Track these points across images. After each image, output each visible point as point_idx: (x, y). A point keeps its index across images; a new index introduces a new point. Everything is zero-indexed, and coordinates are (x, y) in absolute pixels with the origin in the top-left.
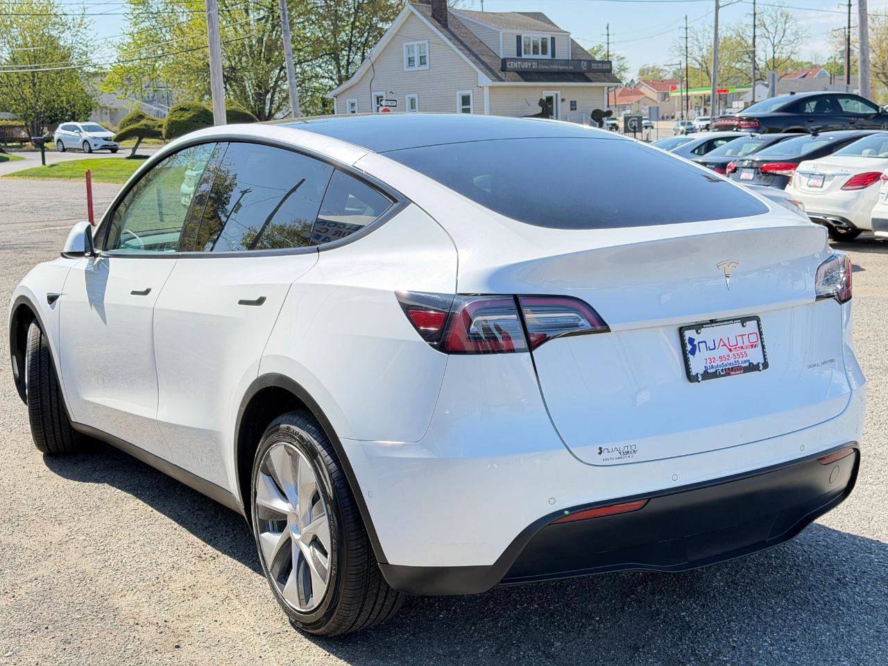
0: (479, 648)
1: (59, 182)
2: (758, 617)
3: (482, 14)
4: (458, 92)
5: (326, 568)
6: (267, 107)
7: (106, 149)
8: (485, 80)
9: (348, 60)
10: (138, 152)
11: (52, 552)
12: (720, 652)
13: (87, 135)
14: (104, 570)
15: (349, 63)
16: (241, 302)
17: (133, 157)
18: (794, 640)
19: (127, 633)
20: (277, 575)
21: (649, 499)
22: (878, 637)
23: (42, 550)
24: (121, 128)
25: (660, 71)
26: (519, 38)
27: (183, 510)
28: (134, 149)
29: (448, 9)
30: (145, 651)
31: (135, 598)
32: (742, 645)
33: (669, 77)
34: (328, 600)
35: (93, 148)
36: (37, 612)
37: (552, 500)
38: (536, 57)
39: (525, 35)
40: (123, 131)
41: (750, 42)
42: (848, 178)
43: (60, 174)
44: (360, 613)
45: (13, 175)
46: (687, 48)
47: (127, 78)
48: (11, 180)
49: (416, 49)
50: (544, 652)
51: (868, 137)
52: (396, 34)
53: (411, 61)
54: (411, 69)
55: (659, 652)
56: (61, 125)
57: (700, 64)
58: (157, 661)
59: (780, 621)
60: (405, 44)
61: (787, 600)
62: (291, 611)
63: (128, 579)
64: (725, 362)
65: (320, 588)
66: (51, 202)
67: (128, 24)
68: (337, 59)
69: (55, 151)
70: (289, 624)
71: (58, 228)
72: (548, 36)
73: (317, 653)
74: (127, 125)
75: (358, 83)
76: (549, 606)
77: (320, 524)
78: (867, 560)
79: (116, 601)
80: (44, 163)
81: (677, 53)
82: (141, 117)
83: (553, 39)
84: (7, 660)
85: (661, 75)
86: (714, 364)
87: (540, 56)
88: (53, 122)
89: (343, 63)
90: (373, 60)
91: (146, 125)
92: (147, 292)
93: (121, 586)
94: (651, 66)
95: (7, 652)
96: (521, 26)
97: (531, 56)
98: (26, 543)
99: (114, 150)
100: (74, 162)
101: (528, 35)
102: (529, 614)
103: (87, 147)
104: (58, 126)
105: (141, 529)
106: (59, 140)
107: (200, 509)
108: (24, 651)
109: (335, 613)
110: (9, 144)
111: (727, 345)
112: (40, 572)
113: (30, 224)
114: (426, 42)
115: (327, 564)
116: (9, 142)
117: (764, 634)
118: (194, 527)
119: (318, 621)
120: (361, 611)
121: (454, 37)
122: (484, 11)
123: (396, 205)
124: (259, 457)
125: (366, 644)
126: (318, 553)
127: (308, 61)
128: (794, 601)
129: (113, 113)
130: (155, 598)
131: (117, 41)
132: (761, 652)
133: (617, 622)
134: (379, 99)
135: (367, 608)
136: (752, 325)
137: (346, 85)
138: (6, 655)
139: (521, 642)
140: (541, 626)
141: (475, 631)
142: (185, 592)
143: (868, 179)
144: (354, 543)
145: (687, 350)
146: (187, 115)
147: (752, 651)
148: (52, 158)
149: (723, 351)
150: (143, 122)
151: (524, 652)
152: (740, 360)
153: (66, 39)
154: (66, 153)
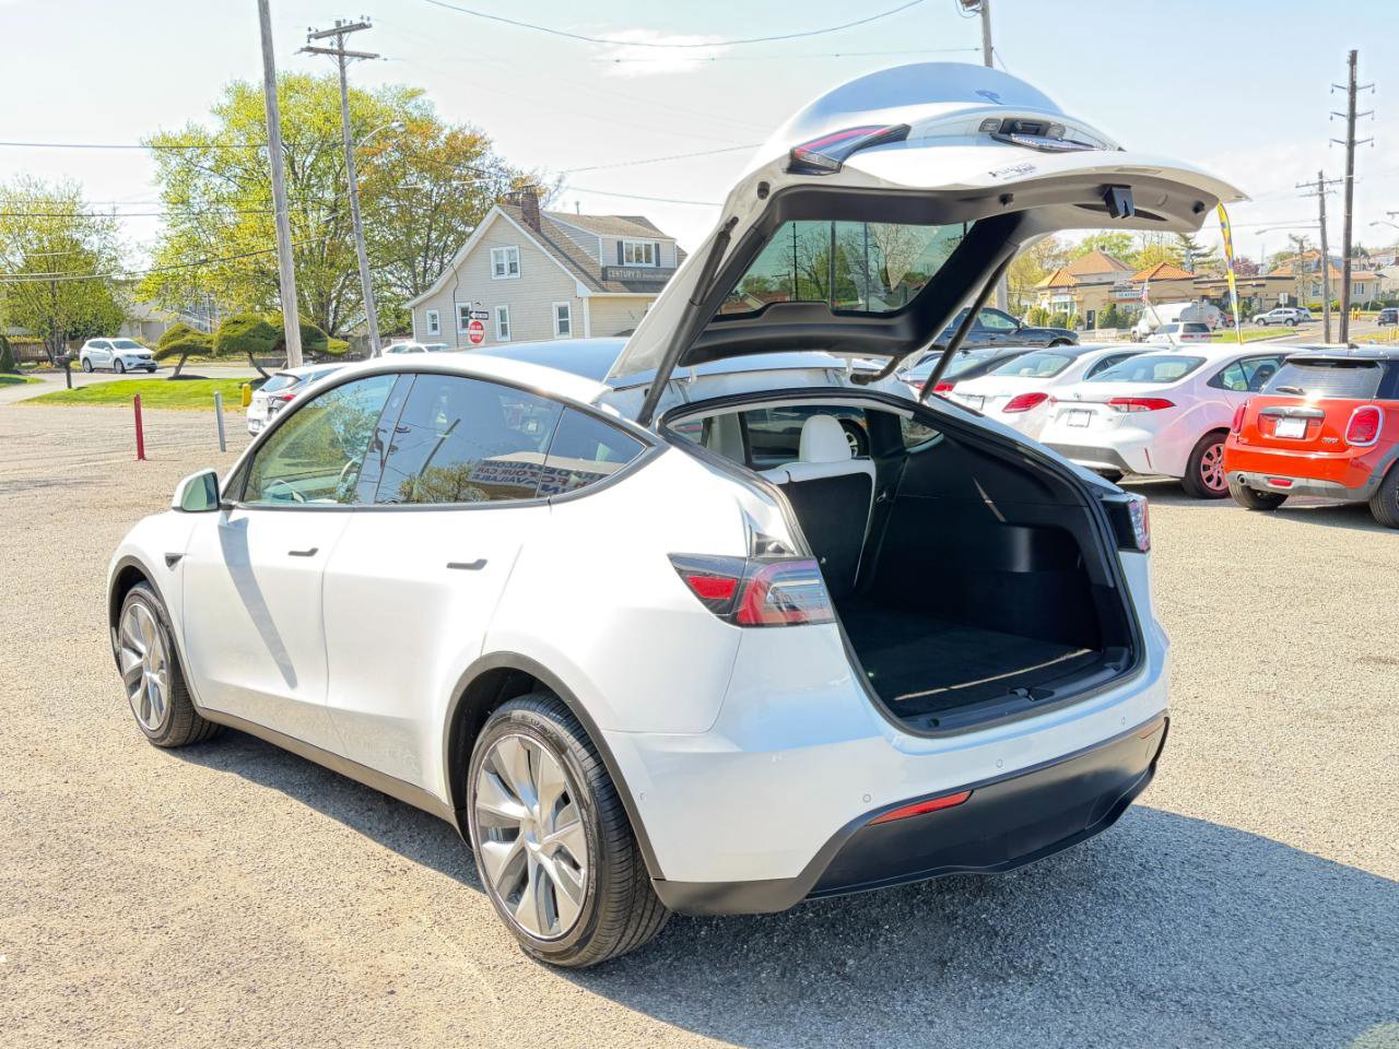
0: (759, 973)
1: (90, 408)
2: (1069, 915)
3: (578, 218)
4: (554, 304)
5: (580, 886)
6: (331, 319)
7: (142, 368)
8: (584, 290)
9: (425, 267)
10: (183, 372)
11: (201, 873)
12: (1041, 963)
13: (119, 353)
14: (272, 893)
15: (425, 271)
16: (451, 566)
17: (177, 377)
18: (1119, 943)
19: (322, 975)
20: (506, 895)
21: (972, 792)
22: (1210, 934)
23: (186, 871)
24: (162, 344)
25: (765, 281)
26: (620, 244)
27: (350, 811)
28: (178, 368)
29: (541, 212)
30: (351, 998)
31: (321, 928)
32: (1063, 951)
33: (774, 288)
34: (583, 925)
35: (126, 367)
36: (203, 952)
37: (867, 798)
38: (640, 265)
39: (626, 240)
40: (165, 347)
41: (861, 251)
42: (1009, 400)
43: (90, 397)
44: (621, 939)
45: (33, 400)
46: (795, 258)
47: (165, 286)
48: (30, 406)
49: (505, 255)
50: (838, 973)
51: (1027, 355)
52: (482, 239)
53: (500, 269)
54: (501, 277)
55: (971, 966)
56: (88, 342)
57: (809, 275)
58: (371, 1010)
59: (1096, 920)
60: (492, 250)
61: (1094, 892)
62: (526, 938)
63: (305, 903)
65: (570, 911)
66: (84, 432)
67: (164, 225)
68: (412, 266)
69: (81, 371)
70: (522, 954)
71: (100, 463)
72: (652, 242)
73: (567, 990)
74: (169, 341)
75: (439, 293)
76: (826, 913)
77: (573, 831)
78: (1164, 840)
79: (296, 933)
80: (70, 386)
81: (785, 263)
82: (186, 331)
83: (657, 246)
84: (180, 1018)
85: (766, 285)
87: (644, 265)
88: (77, 337)
89: (420, 269)
90: (456, 267)
91: (191, 341)
92: (312, 552)
93: (299, 914)
94: (756, 276)
95: (178, 1008)
96: (622, 231)
97: (634, 264)
98: (163, 861)
99: (151, 370)
100: (106, 385)
101: (630, 242)
102: (805, 925)
103: (120, 367)
104: (84, 343)
105: (304, 838)
106: (86, 359)
107: (370, 810)
108: (200, 1006)
109: (592, 940)
110: (23, 364)
112: (193, 900)
113: (64, 459)
114: (516, 247)
115: (581, 881)
116: (23, 361)
117: (1082, 936)
118: (369, 833)
119: (568, 950)
120: (623, 935)
121: (548, 242)
122: (582, 213)
123: (651, 450)
124: (482, 749)
125: (623, 974)
126: (565, 866)
127: (378, 267)
128: (1102, 894)
129: (146, 325)
130: (346, 928)
131: (152, 245)
132: (1086, 959)
133: (910, 930)
134: (465, 312)
135: (630, 932)
137: (423, 296)
138: (177, 1012)
139: (808, 962)
140: (824, 939)
141: (749, 950)
142: (382, 919)
143: (1029, 401)
144: (617, 855)
146: (242, 329)
147: (1076, 959)
148: (80, 380)
150: (189, 337)
151: (815, 974)
153: (93, 243)
154: (94, 374)
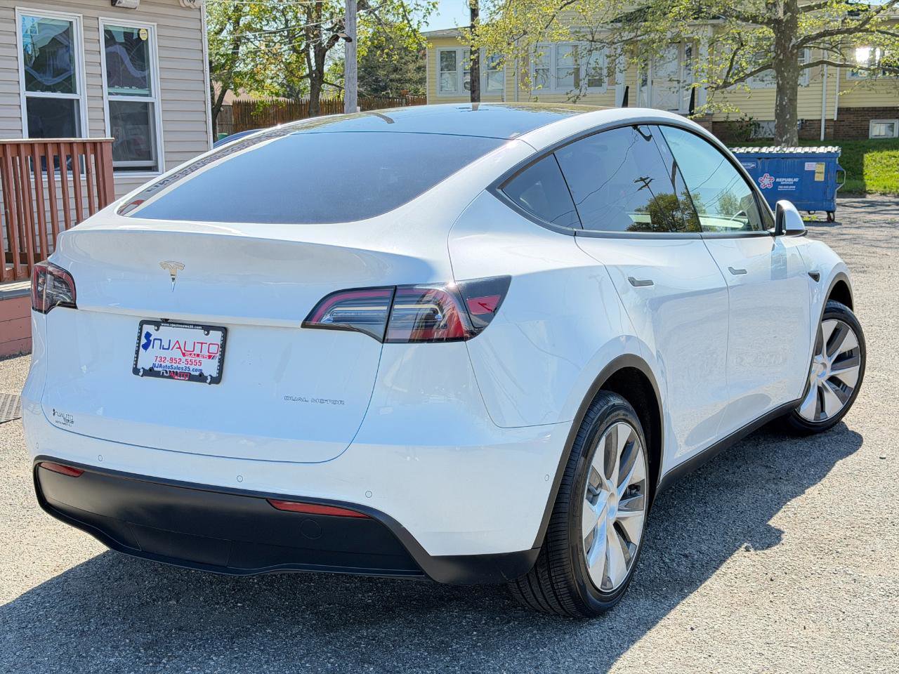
64: (175, 365)
86: (163, 364)
111: (183, 348)
136: (216, 336)
149: (177, 354)
152: (193, 367)
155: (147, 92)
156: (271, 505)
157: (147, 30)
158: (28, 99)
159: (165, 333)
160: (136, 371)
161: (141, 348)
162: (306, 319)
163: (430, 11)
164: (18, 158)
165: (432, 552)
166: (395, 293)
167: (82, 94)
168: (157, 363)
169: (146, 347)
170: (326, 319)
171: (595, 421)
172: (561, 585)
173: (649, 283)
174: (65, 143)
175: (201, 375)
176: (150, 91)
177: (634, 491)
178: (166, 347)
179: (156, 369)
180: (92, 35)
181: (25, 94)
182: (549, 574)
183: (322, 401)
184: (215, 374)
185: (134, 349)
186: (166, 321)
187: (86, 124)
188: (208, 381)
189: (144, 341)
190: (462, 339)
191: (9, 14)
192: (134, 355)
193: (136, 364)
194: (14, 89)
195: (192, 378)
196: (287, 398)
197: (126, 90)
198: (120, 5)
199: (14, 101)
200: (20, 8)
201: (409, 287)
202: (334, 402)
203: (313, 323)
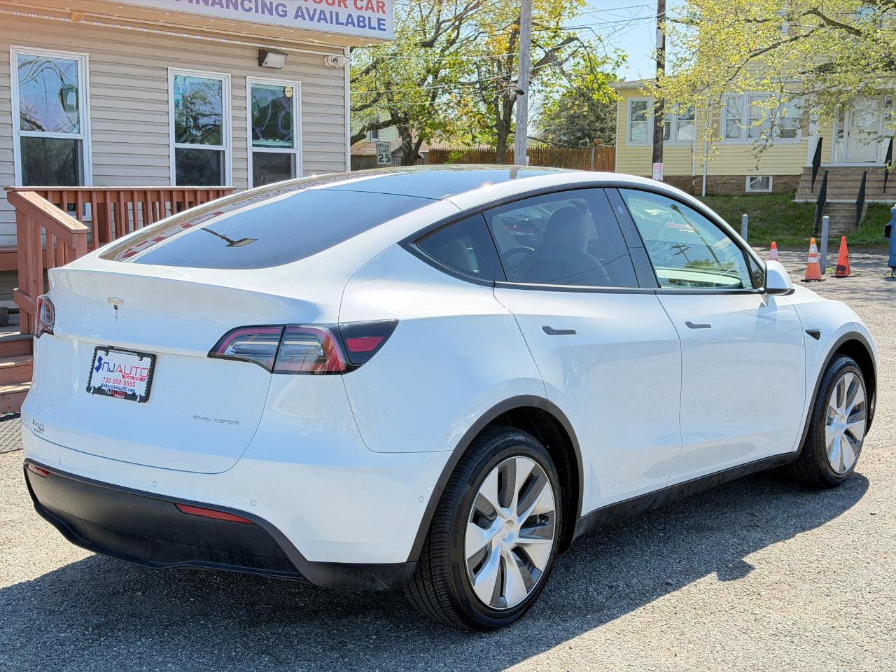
64: (116, 385)
86: (109, 384)
111: (123, 370)
136: (147, 361)
145: (97, 365)
149: (118, 376)
152: (128, 387)
155: (291, 145)
156: (178, 508)
157: (292, 88)
158: (177, 150)
159: (112, 358)
160: (89, 389)
161: (94, 370)
162: (211, 351)
163: (619, 63)
164: (157, 203)
165: (310, 557)
166: (284, 332)
167: (227, 146)
168: (104, 383)
169: (98, 369)
170: (229, 350)
171: (486, 453)
172: (445, 598)
173: (573, 332)
174: (189, 191)
175: (134, 394)
176: (293, 143)
177: (543, 521)
178: (112, 370)
179: (103, 388)
180: (240, 93)
181: (174, 145)
182: (434, 587)
183: (221, 421)
184: (143, 395)
185: (90, 370)
186: (112, 348)
187: (230, 173)
188: (138, 399)
189: (97, 364)
190: (338, 372)
191: (163, 73)
192: (89, 375)
193: (89, 384)
194: (164, 141)
195: (127, 397)
196: (195, 417)
197: (270, 142)
198: (266, 65)
199: (164, 151)
200: (174, 68)
201: (295, 327)
202: (231, 422)
203: (218, 354)
